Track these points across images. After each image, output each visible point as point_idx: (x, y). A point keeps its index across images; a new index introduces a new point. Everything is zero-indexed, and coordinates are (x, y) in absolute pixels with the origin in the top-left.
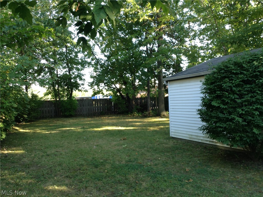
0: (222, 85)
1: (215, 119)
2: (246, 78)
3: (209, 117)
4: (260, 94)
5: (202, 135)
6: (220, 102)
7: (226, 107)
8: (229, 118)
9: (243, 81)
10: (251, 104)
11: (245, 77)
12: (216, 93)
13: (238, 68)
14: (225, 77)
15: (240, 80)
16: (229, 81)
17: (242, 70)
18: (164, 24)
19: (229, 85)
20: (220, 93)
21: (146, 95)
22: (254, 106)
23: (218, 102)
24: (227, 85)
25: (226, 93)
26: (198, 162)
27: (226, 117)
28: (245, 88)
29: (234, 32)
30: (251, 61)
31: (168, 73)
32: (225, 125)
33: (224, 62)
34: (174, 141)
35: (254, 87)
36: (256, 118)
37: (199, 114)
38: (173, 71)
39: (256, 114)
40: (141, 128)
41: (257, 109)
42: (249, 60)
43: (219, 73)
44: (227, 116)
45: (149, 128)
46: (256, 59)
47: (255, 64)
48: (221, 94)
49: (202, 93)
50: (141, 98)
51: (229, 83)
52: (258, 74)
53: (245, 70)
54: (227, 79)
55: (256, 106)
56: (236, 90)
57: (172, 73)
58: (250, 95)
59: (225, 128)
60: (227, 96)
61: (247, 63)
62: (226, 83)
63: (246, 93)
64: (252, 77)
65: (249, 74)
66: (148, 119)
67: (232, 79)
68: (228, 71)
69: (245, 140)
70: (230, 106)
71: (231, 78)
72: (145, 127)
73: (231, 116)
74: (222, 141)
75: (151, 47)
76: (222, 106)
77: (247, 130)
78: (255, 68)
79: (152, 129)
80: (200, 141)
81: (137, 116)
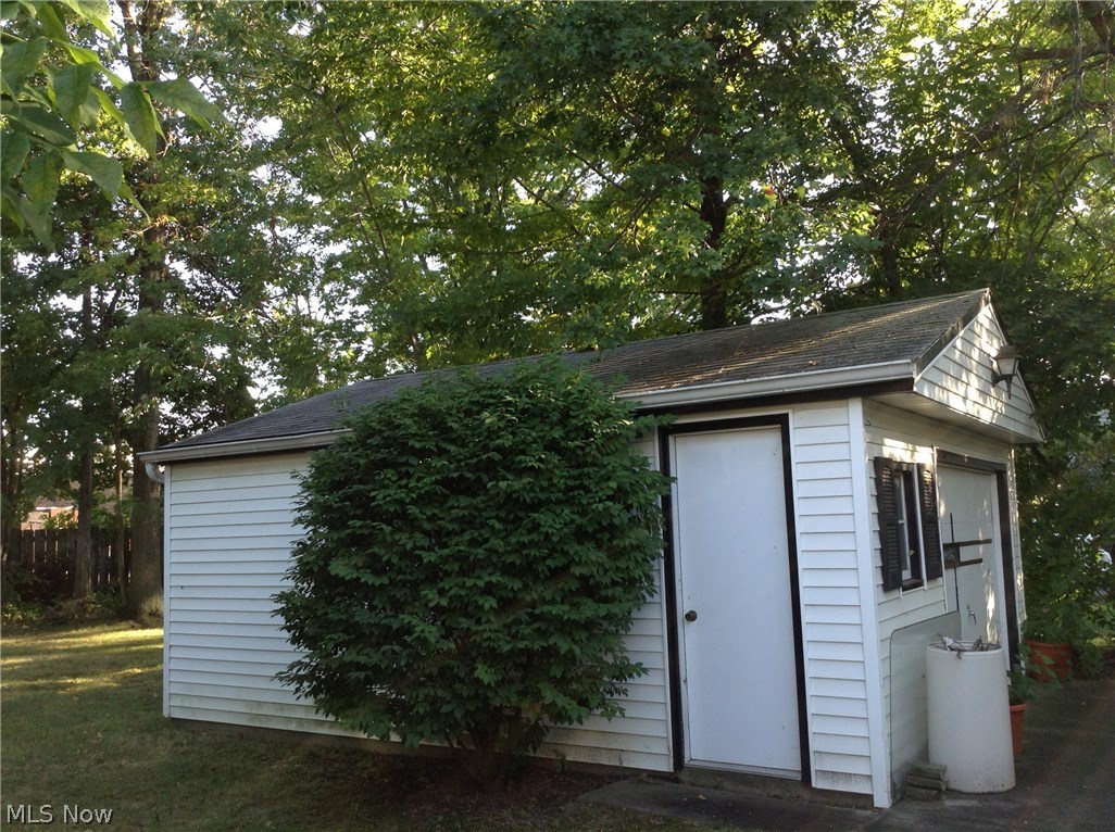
0: (373, 494)
1: (341, 634)
2: (456, 470)
3: (320, 627)
4: (499, 532)
5: (292, 700)
6: (360, 565)
7: (385, 580)
8: (391, 628)
9: (446, 482)
10: (468, 567)
11: (452, 466)
12: (348, 527)
13: (431, 433)
14: (384, 464)
15: (433, 478)
16: (399, 480)
17: (445, 440)
18: (173, 210)
19: (397, 497)
20: (361, 527)
22: (479, 578)
23: (353, 563)
24: (389, 495)
25: (384, 526)
26: (268, 824)
27: (383, 622)
28: (453, 507)
29: (459, 285)
30: (475, 409)
31: (188, 422)
32: (375, 659)
33: (382, 405)
34: (180, 735)
35: (482, 506)
36: (488, 621)
37: (282, 612)
39: (487, 607)
40: (26, 683)
41: (489, 590)
42: (471, 403)
43: (364, 444)
44: (386, 617)
45: (69, 681)
46: (491, 401)
47: (488, 421)
48: (367, 532)
49: (299, 521)
51: (395, 485)
52: (497, 457)
53: (453, 441)
54: (390, 473)
55: (487, 579)
56: (420, 516)
58: (467, 537)
59: (376, 668)
60: (389, 539)
61: (462, 415)
62: (387, 487)
63: (456, 527)
64: (477, 468)
65: (466, 458)
66: (74, 636)
67: (407, 472)
68: (395, 439)
69: (447, 714)
70: (399, 578)
71: (404, 469)
72: (48, 676)
73: (401, 616)
74: (364, 724)
76: (368, 578)
77: (455, 671)
78: (488, 437)
79: (82, 684)
80: (293, 727)
81: (18, 621)
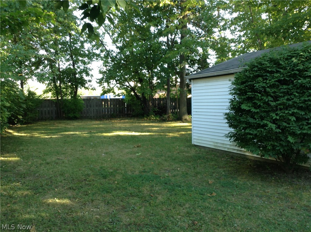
0: (255, 85)
1: (245, 125)
2: (283, 77)
3: (238, 123)
4: (297, 96)
5: (229, 143)
6: (250, 106)
7: (258, 110)
8: (260, 124)
9: (279, 81)
10: (287, 107)
11: (281, 76)
12: (247, 95)
13: (274, 66)
14: (258, 76)
15: (275, 80)
16: (263, 81)
17: (279, 68)
18: (189, 10)
19: (263, 86)
20: (251, 95)
21: (165, 95)
22: (290, 110)
23: (248, 105)
24: (260, 85)
25: (259, 94)
26: (223, 173)
27: (258, 122)
28: (281, 89)
30: (289, 58)
31: (192, 70)
32: (255, 132)
33: (257, 58)
34: (197, 149)
35: (291, 88)
36: (292, 124)
37: (226, 118)
38: (199, 68)
39: (292, 120)
40: (159, 134)
41: (293, 114)
42: (288, 56)
43: (252, 70)
44: (259, 121)
45: (168, 134)
46: (295, 55)
47: (294, 61)
48: (253, 96)
49: (230, 94)
50: (160, 99)
51: (262, 82)
52: (297, 72)
53: (281, 68)
54: (260, 78)
55: (293, 111)
56: (270, 91)
57: (197, 70)
58: (286, 98)
59: (256, 135)
60: (260, 98)
61: (284, 60)
62: (259, 83)
63: (282, 95)
64: (290, 76)
65: (286, 73)
66: (167, 124)
67: (266, 78)
68: (262, 68)
69: (278, 150)
70: (263, 110)
71: (265, 77)
72: (163, 133)
73: (263, 121)
74: (252, 150)
75: (173, 37)
76: (253, 110)
77: (281, 138)
78: (294, 66)
79: (171, 135)
80: (226, 150)
81: (155, 120)
